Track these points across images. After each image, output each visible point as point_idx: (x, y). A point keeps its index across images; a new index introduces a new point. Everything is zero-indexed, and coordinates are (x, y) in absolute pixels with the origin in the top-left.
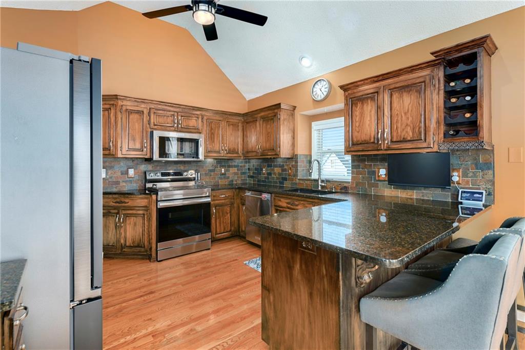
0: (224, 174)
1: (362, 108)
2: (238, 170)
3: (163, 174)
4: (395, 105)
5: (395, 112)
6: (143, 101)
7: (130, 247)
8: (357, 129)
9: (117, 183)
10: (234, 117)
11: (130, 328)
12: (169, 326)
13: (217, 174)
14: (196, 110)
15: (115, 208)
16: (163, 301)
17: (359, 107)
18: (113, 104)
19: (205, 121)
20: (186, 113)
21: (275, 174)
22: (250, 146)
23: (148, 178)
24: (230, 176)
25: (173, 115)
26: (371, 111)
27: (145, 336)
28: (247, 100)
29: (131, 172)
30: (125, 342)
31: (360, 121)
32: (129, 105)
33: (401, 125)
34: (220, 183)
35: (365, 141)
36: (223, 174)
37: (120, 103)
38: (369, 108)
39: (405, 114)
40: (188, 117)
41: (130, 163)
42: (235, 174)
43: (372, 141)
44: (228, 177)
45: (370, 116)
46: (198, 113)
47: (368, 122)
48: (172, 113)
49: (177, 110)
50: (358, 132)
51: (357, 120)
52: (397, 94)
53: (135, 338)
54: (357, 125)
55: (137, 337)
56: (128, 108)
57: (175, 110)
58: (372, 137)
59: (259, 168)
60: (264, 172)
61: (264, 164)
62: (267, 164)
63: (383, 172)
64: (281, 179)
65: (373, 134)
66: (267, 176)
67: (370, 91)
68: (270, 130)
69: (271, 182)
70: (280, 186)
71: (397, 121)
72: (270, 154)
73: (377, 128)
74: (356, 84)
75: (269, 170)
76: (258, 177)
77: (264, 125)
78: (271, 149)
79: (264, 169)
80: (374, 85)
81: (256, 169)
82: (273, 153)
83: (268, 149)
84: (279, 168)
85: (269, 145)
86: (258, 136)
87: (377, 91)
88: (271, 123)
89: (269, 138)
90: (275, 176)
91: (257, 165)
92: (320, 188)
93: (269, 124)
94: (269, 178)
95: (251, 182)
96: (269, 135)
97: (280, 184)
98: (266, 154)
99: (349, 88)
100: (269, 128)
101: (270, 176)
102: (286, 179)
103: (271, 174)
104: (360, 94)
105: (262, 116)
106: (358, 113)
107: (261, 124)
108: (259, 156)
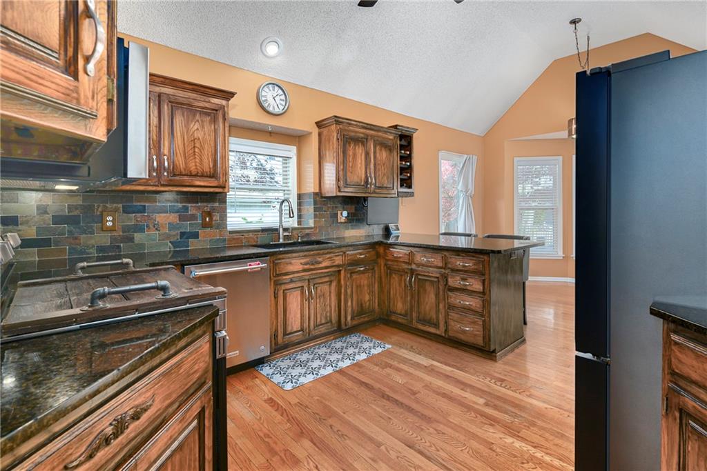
1: (355, 149)
4: (378, 155)
5: (377, 162)
8: (350, 169)
11: (523, 463)
12: (491, 425)
16: (442, 453)
17: (351, 147)
21: (157, 227)
26: (361, 155)
27: (523, 439)
30: (547, 454)
31: (353, 162)
33: (381, 173)
35: (357, 182)
38: (360, 151)
39: (383, 165)
43: (362, 183)
47: (359, 165)
50: (351, 173)
51: (350, 160)
52: (378, 146)
53: (535, 447)
55: (532, 446)
58: (363, 179)
59: (79, 216)
60: (109, 224)
61: (108, 205)
62: (120, 206)
63: (345, 213)
64: (179, 237)
65: (363, 176)
66: (121, 233)
67: (362, 135)
68: (199, 135)
69: (142, 246)
70: (175, 251)
71: (379, 170)
72: (202, 184)
73: (366, 172)
74: (349, 122)
75: (131, 219)
76: (73, 242)
77: (179, 120)
78: (205, 174)
79: (110, 218)
80: (362, 130)
81: (57, 219)
82: (210, 183)
83: (193, 174)
84: (173, 214)
85: (196, 165)
86: (155, 137)
87: (366, 137)
88: (202, 121)
89: (196, 150)
90: (157, 232)
91: (70, 208)
92: (281, 240)
93: (198, 121)
94: (131, 239)
95: (33, 259)
96: (197, 145)
97: (174, 247)
98: (187, 184)
99: (342, 122)
100: (198, 129)
101: (136, 232)
102: (196, 236)
103: (140, 229)
104: (353, 134)
105: (168, 95)
106: (351, 153)
107: (166, 113)
108: (157, 186)
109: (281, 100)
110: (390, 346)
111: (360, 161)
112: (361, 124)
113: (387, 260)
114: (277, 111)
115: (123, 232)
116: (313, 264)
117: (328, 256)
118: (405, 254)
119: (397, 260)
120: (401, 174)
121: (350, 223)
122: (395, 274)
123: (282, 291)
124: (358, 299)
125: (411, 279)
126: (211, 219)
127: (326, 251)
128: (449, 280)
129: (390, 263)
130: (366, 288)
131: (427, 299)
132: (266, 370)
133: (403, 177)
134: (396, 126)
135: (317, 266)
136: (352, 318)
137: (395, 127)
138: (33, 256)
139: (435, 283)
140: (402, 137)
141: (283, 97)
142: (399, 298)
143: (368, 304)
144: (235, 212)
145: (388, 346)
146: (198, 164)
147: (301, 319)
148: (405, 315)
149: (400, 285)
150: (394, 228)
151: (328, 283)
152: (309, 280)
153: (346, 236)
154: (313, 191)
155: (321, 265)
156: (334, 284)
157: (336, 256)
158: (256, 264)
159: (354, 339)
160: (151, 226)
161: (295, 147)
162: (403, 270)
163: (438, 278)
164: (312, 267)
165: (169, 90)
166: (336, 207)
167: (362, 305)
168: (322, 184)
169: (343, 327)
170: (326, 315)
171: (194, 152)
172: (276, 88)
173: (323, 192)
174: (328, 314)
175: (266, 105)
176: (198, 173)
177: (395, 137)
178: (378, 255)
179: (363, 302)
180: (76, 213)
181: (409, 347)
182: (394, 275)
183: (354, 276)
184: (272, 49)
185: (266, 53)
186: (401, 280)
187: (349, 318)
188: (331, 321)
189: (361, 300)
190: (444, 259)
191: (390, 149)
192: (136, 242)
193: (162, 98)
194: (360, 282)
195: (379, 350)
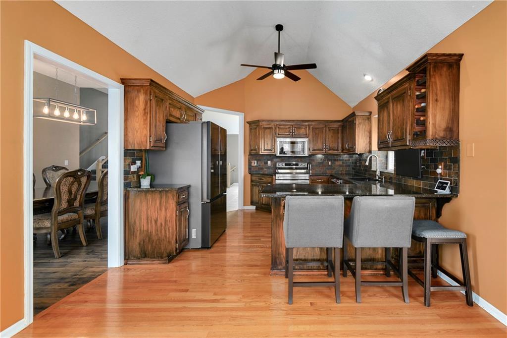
0: (331, 166)
2: (343, 163)
3: (286, 165)
4: (395, 111)
5: (395, 117)
6: (272, 121)
7: (264, 204)
9: (262, 169)
10: (335, 123)
13: (324, 166)
14: (305, 122)
15: (259, 182)
17: (382, 114)
18: (257, 125)
19: (311, 129)
20: (298, 125)
23: (277, 166)
24: (336, 168)
25: (290, 127)
26: (386, 117)
28: (352, 107)
29: (269, 162)
32: (265, 124)
34: (327, 172)
36: (329, 166)
37: (261, 124)
38: (386, 113)
40: (299, 128)
41: (268, 157)
42: (340, 166)
44: (334, 168)
45: (386, 120)
46: (307, 124)
48: (289, 126)
49: (292, 124)
51: (381, 124)
52: (395, 103)
56: (265, 126)
57: (291, 124)
67: (386, 100)
104: (383, 103)
177: (410, 83)
191: (403, 100)
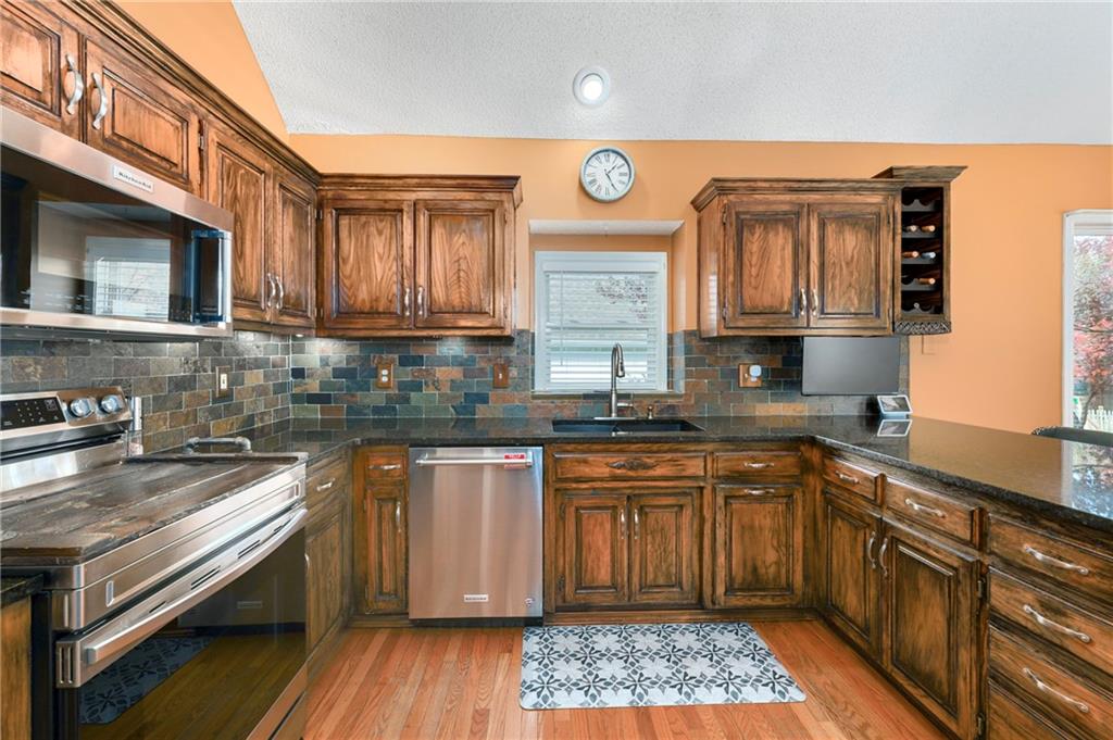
1: (765, 239)
2: (266, 376)
4: (830, 244)
5: (829, 259)
8: (753, 280)
13: (201, 399)
17: (757, 236)
21: (436, 384)
22: (363, 294)
24: (246, 402)
26: (783, 249)
31: (761, 266)
33: (840, 284)
35: (772, 307)
36: (223, 395)
38: (780, 241)
39: (847, 264)
42: (260, 391)
43: (785, 308)
44: (239, 408)
45: (783, 258)
47: (777, 271)
50: (756, 288)
51: (753, 262)
52: (833, 225)
54: (754, 271)
58: (786, 300)
59: (356, 369)
60: (385, 379)
61: (384, 356)
62: (396, 356)
63: (756, 371)
64: (463, 400)
65: (788, 294)
66: (397, 392)
67: (786, 208)
68: (465, 251)
69: (418, 409)
70: (458, 419)
71: (834, 277)
72: (470, 324)
73: (796, 284)
74: (752, 184)
75: (408, 373)
76: (349, 398)
77: (438, 232)
78: (474, 309)
79: (385, 372)
80: (787, 197)
81: (338, 373)
82: (480, 322)
83: (457, 310)
84: (455, 368)
85: (461, 297)
86: (408, 262)
87: (796, 209)
88: (471, 230)
89: (462, 274)
90: (437, 392)
91: (349, 360)
92: (613, 415)
93: (464, 231)
94: (407, 400)
95: (314, 417)
96: (463, 267)
97: (457, 413)
98: (449, 325)
99: (734, 189)
100: (464, 243)
101: (413, 391)
102: (484, 399)
103: (418, 387)
104: (761, 208)
105: (425, 200)
106: (755, 248)
107: (422, 227)
108: (411, 329)
109: (621, 174)
110: (801, 697)
111: (779, 263)
112: (782, 185)
113: (828, 483)
114: (613, 195)
115: (399, 390)
116: (631, 468)
117: (669, 456)
118: (866, 478)
119: (846, 487)
120: (905, 281)
121: (770, 388)
122: (843, 519)
123: (573, 509)
124: (745, 553)
125: (877, 546)
126: (506, 376)
127: (666, 447)
128: (994, 589)
129: (834, 490)
130: (767, 533)
131: (921, 618)
132: (531, 644)
133: (913, 286)
134: (891, 170)
135: (642, 473)
136: (730, 590)
137: (889, 173)
138: (315, 412)
139: (947, 584)
140: (908, 195)
141: (625, 169)
142: (851, 583)
143: (772, 570)
144: (562, 365)
145: (795, 695)
146: (463, 295)
147: (613, 566)
148: (866, 630)
149: (853, 551)
150: (894, 404)
151: (676, 509)
152: (629, 498)
153: (757, 413)
154: (684, 328)
155: (651, 473)
156: (687, 512)
157: (688, 457)
158: (516, 457)
159: (726, 638)
160: (430, 383)
161: (665, 254)
162: (861, 517)
163: (956, 569)
164: (631, 473)
165: (425, 193)
166: (735, 358)
167: (755, 569)
168: (702, 315)
169: (708, 603)
170: (668, 568)
171: (459, 277)
172: (613, 156)
173: (703, 328)
174: (673, 570)
175: (594, 189)
176: (463, 307)
177: (886, 199)
178: (806, 467)
179: (759, 563)
180: (353, 365)
181: (856, 722)
182: (839, 523)
183: (736, 505)
184: (592, 90)
185: (585, 102)
186: (855, 539)
187: (721, 590)
188: (680, 585)
189: (754, 559)
190: (979, 521)
191: (871, 226)
192: (413, 403)
193: (417, 207)
194: (752, 519)
195: (764, 696)
